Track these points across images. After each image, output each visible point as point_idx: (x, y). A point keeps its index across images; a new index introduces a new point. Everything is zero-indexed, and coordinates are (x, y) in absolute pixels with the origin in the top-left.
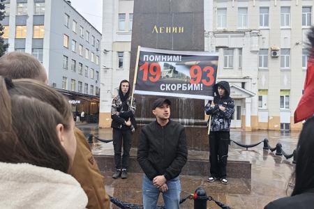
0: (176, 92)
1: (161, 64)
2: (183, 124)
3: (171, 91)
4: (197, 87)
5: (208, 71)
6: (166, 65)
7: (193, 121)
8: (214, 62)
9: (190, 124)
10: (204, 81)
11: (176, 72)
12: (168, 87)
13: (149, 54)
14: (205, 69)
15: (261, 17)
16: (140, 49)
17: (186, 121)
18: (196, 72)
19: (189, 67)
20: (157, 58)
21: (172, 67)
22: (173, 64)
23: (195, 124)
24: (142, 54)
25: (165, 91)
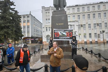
0: (63, 39)
1: (59, 32)
2: (65, 46)
3: (62, 39)
4: (69, 37)
5: (71, 33)
6: (60, 33)
7: (67, 45)
8: (72, 31)
9: (66, 46)
10: (70, 36)
11: (63, 34)
12: (61, 38)
13: (56, 30)
14: (70, 33)
15: (78, 17)
16: (54, 29)
17: (65, 45)
18: (68, 34)
19: (66, 33)
20: (58, 31)
21: (62, 33)
22: (62, 32)
23: (68, 46)
24: (54, 30)
25: (61, 39)
